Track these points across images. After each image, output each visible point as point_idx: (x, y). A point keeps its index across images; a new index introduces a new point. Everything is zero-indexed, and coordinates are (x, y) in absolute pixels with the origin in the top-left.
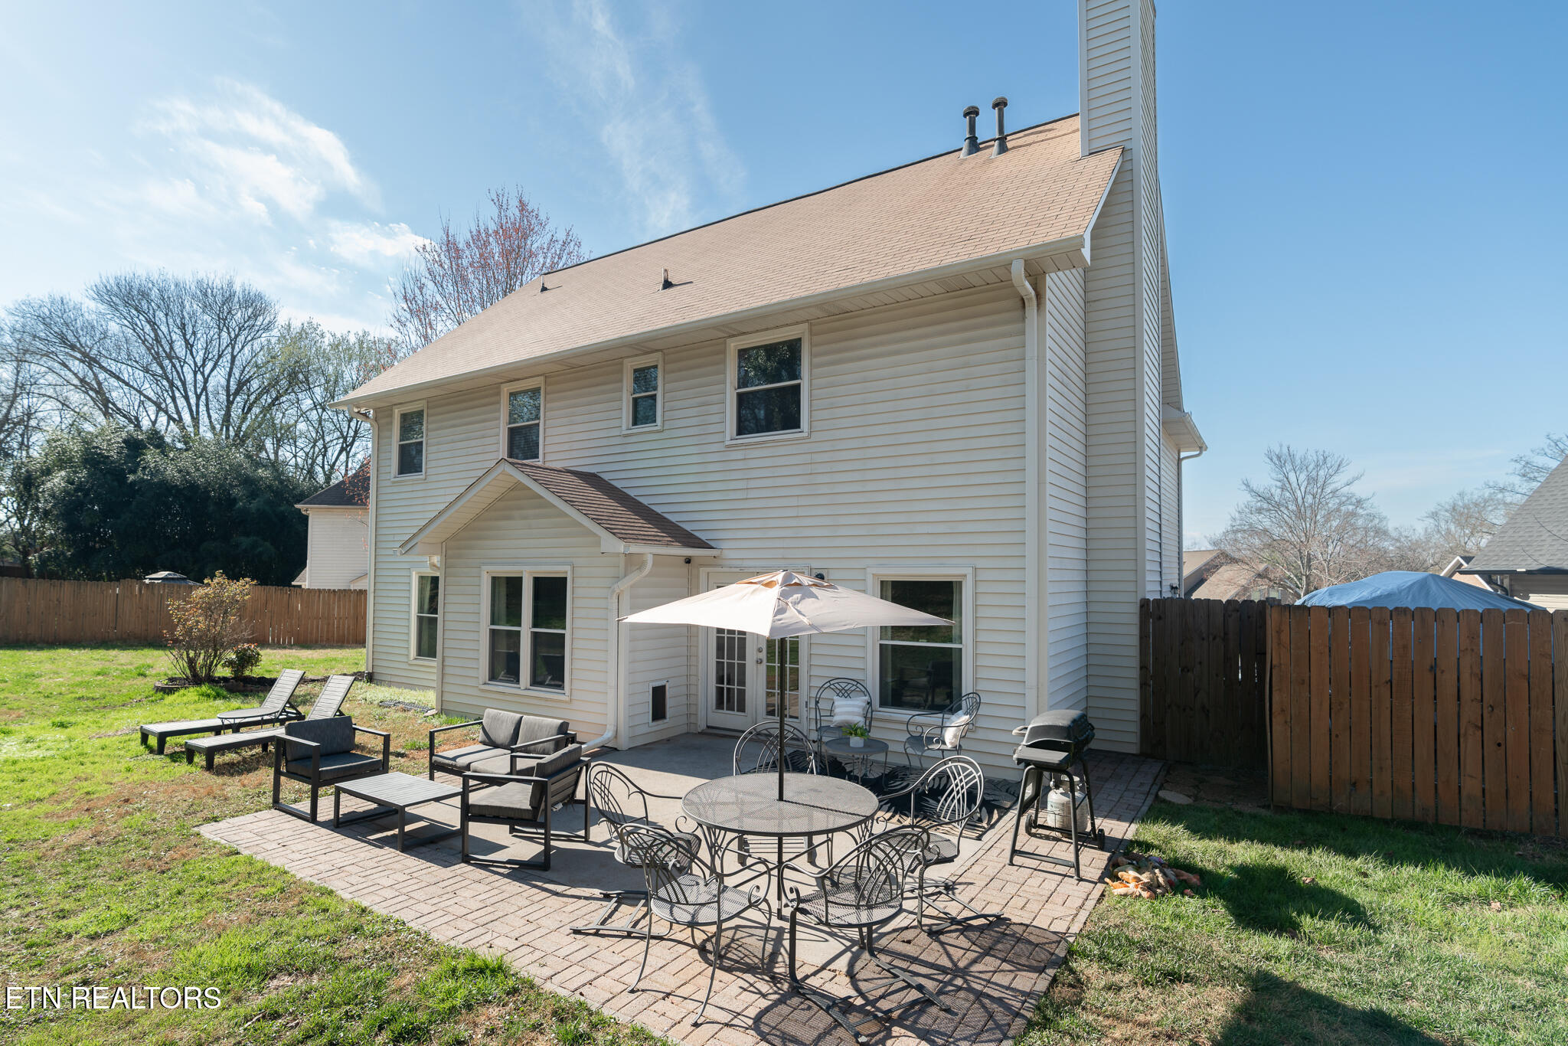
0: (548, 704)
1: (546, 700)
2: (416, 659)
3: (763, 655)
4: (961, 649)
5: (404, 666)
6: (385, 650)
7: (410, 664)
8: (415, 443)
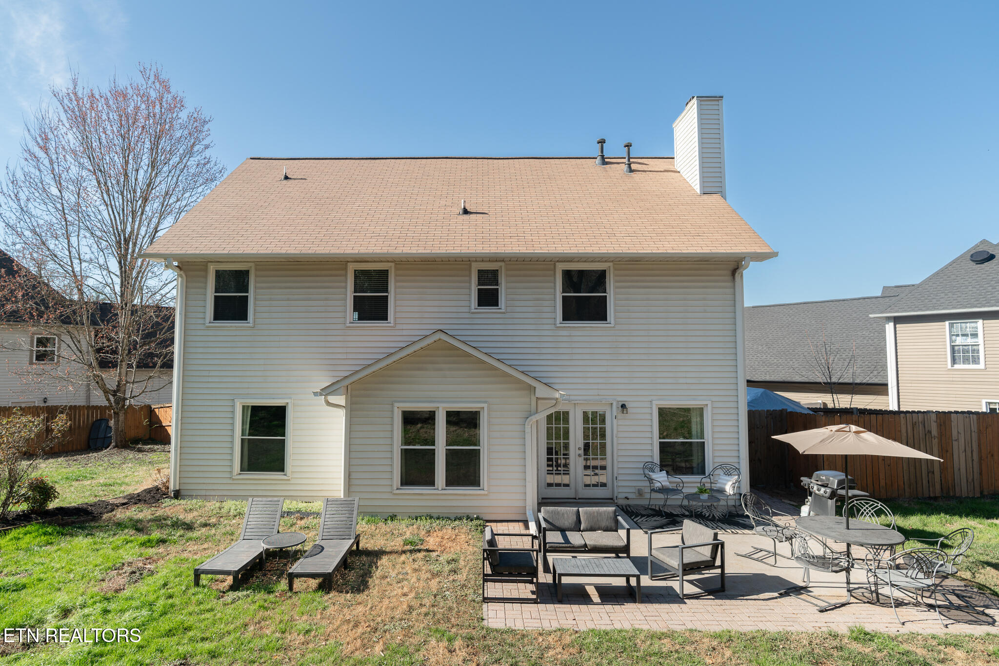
0: (467, 498)
1: (465, 495)
2: (240, 474)
3: (582, 452)
4: (704, 442)
5: (225, 481)
6: (197, 469)
7: (233, 479)
8: (236, 296)
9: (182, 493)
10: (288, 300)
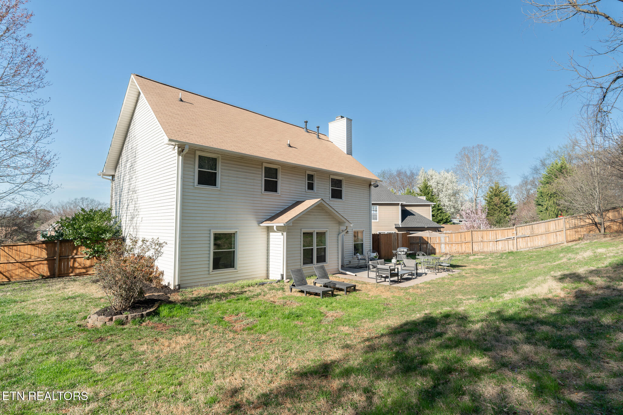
2: (213, 271)
4: (363, 243)
5: (206, 276)
6: (189, 271)
7: (211, 274)
8: (210, 172)
9: (181, 286)
10: (237, 177)
